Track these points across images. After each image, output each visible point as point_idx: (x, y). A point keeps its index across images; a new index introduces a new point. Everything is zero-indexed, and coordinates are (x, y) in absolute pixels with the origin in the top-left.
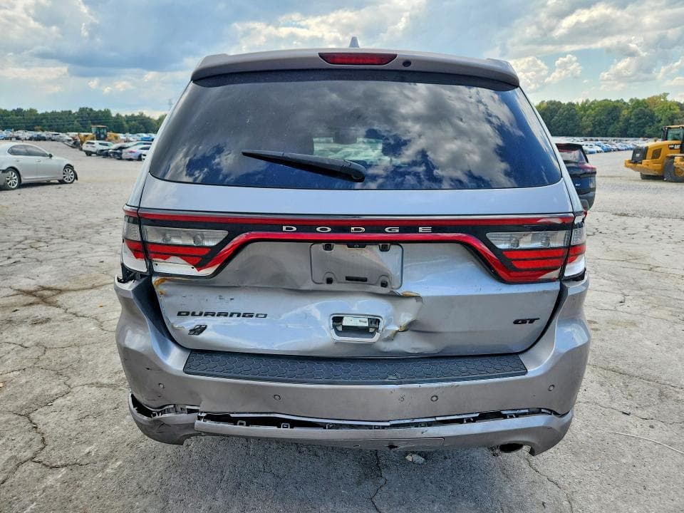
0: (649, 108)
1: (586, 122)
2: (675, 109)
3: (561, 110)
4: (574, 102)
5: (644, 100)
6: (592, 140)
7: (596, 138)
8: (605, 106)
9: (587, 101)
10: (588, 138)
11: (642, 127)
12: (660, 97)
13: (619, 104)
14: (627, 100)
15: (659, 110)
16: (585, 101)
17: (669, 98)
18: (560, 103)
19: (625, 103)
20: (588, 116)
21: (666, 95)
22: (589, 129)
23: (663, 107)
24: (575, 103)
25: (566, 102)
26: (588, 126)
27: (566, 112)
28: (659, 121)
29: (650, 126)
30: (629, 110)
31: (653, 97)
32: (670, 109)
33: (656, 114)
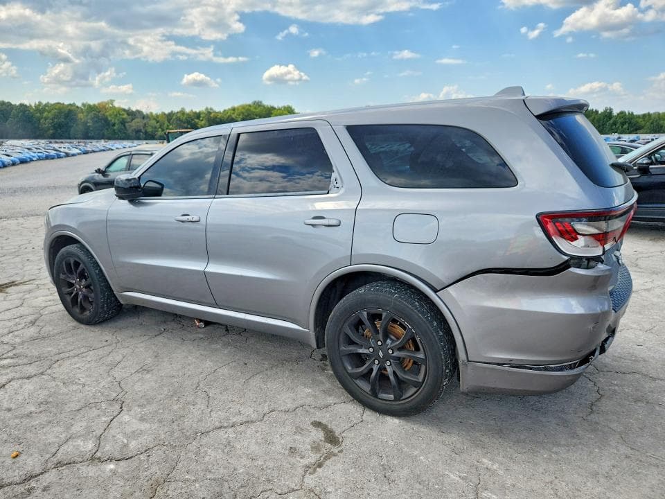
0: (102, 113)
1: (46, 124)
2: (123, 115)
3: (14, 111)
4: (27, 103)
5: (94, 105)
6: (56, 143)
7: (61, 140)
8: (60, 109)
9: (40, 103)
10: (53, 141)
11: (102, 130)
12: (107, 103)
13: (73, 108)
14: (79, 104)
15: (110, 115)
16: (37, 103)
17: (116, 105)
18: (9, 104)
19: (77, 107)
20: (46, 119)
21: (112, 101)
22: (51, 131)
23: (113, 112)
24: (28, 105)
25: (18, 104)
26: (49, 129)
27: (20, 114)
28: (114, 125)
29: (107, 129)
30: (85, 114)
31: (102, 103)
32: (120, 114)
33: (109, 119)
